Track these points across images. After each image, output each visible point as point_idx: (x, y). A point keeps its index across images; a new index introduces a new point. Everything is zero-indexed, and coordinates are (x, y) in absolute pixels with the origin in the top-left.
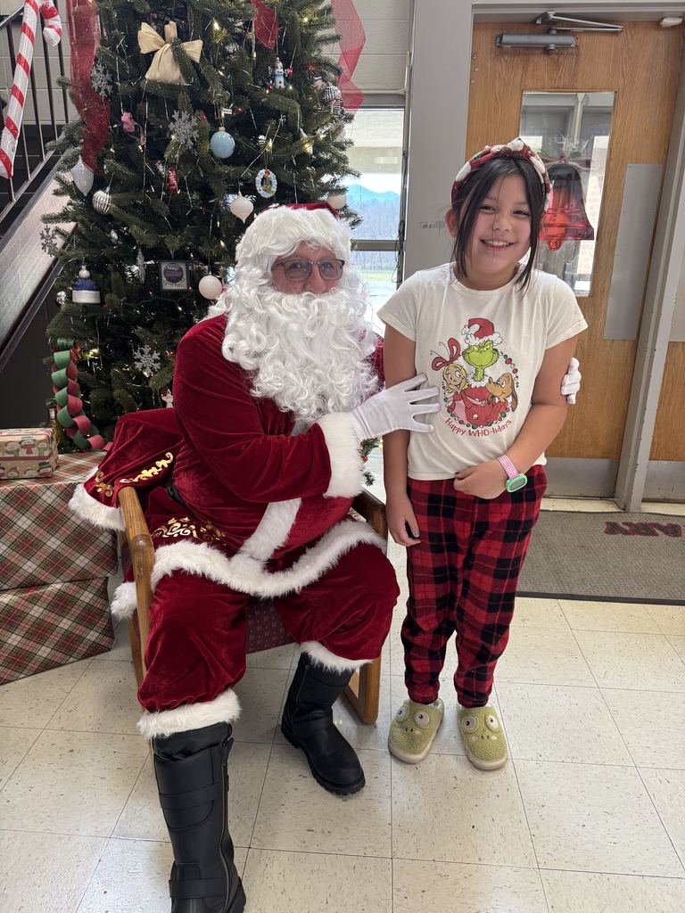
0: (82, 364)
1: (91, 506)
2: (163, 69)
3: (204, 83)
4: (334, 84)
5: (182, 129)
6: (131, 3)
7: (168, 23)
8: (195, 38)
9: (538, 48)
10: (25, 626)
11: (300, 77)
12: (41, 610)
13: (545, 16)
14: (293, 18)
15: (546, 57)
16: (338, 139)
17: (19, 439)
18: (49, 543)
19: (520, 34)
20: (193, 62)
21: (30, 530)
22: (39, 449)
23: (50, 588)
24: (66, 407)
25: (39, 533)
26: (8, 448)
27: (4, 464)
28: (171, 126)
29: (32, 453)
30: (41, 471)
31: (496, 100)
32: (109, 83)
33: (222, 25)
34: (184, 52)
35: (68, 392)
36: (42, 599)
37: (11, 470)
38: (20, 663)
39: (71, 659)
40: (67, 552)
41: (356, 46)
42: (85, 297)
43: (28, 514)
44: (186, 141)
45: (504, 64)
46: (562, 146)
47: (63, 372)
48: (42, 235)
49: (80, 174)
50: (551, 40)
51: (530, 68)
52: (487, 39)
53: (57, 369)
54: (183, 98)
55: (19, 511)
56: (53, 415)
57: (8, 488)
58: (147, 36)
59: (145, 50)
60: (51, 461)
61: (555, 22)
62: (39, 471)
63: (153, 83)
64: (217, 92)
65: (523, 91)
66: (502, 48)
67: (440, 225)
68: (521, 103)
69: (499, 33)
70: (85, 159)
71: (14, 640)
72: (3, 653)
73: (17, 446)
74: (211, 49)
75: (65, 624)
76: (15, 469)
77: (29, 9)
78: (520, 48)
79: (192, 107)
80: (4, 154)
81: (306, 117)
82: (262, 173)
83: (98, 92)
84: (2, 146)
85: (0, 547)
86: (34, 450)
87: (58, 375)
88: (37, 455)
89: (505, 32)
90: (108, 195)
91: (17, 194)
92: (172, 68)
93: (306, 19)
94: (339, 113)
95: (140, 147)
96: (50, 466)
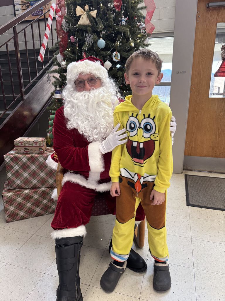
1: (52, 162)
2: (84, 21)
3: (97, 24)
4: (144, 23)
5: (89, 39)
6: (75, 1)
7: (85, 5)
8: (95, 10)
9: (223, 6)
10: (32, 201)
11: (131, 20)
12: (37, 196)
14: (128, 1)
16: (145, 43)
17: (33, 140)
18: (41, 174)
19: (216, 2)
20: (94, 18)
21: (35, 170)
22: (39, 144)
23: (40, 189)
24: (51, 132)
25: (38, 171)
26: (30, 143)
27: (29, 148)
28: (86, 39)
29: (37, 145)
30: (40, 151)
31: (207, 27)
32: (68, 27)
33: (103, 5)
34: (90, 14)
36: (38, 192)
37: (30, 150)
38: (30, 213)
39: (47, 214)
40: (47, 178)
42: (57, 96)
43: (35, 164)
44: (90, 43)
45: (210, 14)
47: (52, 121)
48: (47, 77)
49: (59, 57)
51: (220, 14)
52: (203, 6)
53: (51, 120)
54: (89, 29)
55: (32, 163)
56: (48, 134)
57: (29, 156)
58: (79, 10)
59: (78, 15)
60: (43, 148)
62: (39, 151)
63: (80, 25)
64: (101, 26)
65: (217, 23)
66: (209, 8)
67: (184, 72)
68: (216, 28)
69: (208, 3)
70: (61, 53)
71: (29, 205)
72: (25, 209)
73: (33, 142)
74: (100, 13)
75: (45, 201)
76: (32, 150)
77: (51, 10)
78: (216, 7)
79: (92, 32)
80: (41, 54)
81: (133, 34)
82: (115, 53)
83: (64, 30)
84: (40, 52)
85: (26, 175)
86: (38, 144)
87: (51, 122)
88: (39, 146)
89: (210, 2)
90: (65, 63)
91: (45, 67)
92: (86, 20)
93: (134, 1)
94: (144, 32)
95: (77, 47)
96: (43, 150)
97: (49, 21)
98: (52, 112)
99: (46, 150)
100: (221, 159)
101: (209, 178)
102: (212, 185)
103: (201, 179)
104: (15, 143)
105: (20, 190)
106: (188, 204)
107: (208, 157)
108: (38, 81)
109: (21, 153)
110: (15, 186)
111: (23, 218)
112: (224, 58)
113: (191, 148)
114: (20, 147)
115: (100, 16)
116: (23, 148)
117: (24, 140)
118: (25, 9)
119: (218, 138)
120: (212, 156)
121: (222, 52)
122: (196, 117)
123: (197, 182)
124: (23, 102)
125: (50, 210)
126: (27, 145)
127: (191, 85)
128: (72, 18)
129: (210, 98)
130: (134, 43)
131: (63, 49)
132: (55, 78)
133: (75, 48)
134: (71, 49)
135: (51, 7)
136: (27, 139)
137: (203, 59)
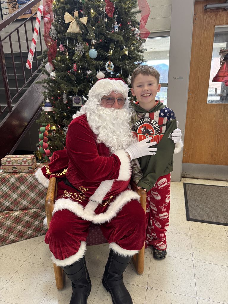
0: (50, 131)
2: (73, 28)
3: (88, 32)
4: (138, 28)
5: (79, 49)
7: (75, 11)
8: (85, 16)
9: (221, 9)
10: (23, 223)
11: (124, 26)
12: (28, 218)
14: (121, 6)
15: (225, 12)
16: (140, 49)
17: (22, 159)
18: (31, 195)
19: (214, 4)
20: (84, 25)
21: (24, 190)
23: (31, 211)
24: (42, 147)
25: (28, 191)
26: (18, 162)
27: (17, 167)
28: (76, 48)
30: (29, 170)
31: (204, 29)
32: (56, 35)
33: (95, 10)
34: (80, 21)
35: (43, 141)
36: (28, 214)
37: (19, 169)
38: (21, 236)
39: (39, 235)
40: (37, 198)
41: (146, 14)
42: (48, 109)
43: (24, 185)
44: (80, 53)
45: (207, 16)
47: (42, 134)
49: (48, 67)
50: (227, 5)
51: (218, 17)
52: (201, 7)
53: (41, 133)
54: (79, 38)
55: (21, 184)
56: (38, 149)
57: (17, 176)
58: (68, 17)
59: (67, 22)
63: (70, 33)
64: (92, 35)
65: (215, 26)
66: (207, 10)
67: (181, 78)
68: (214, 31)
69: (205, 5)
70: (49, 61)
71: (19, 227)
72: (15, 232)
73: (21, 161)
74: (90, 19)
75: (37, 223)
76: (21, 169)
77: (39, 13)
78: (214, 9)
79: (82, 40)
80: (29, 61)
81: (127, 41)
82: (108, 63)
83: (52, 38)
84: (28, 59)
85: (15, 196)
86: (27, 163)
87: (41, 135)
88: (28, 165)
89: (208, 4)
90: (55, 74)
91: (34, 74)
92: (76, 27)
93: (127, 6)
94: (138, 39)
95: (67, 56)
96: (32, 168)
97: (37, 25)
98: (43, 124)
99: (36, 168)
100: (221, 166)
101: (209, 186)
102: (211, 195)
103: (200, 188)
104: (2, 162)
105: (9, 212)
106: (189, 219)
107: (207, 164)
108: (27, 89)
109: (8, 173)
110: (3, 208)
111: (13, 241)
112: (222, 62)
113: (190, 155)
114: (8, 167)
115: (91, 23)
116: (11, 167)
117: (12, 159)
118: (12, 7)
119: (217, 144)
120: (212, 164)
121: (220, 56)
122: (194, 124)
123: (197, 192)
124: (10, 114)
125: (43, 232)
126: (15, 164)
127: (189, 91)
128: (61, 24)
129: (209, 104)
130: (128, 51)
131: (52, 58)
132: (45, 87)
133: (65, 57)
134: (61, 57)
135: (38, 10)
136: (15, 157)
137: (201, 64)
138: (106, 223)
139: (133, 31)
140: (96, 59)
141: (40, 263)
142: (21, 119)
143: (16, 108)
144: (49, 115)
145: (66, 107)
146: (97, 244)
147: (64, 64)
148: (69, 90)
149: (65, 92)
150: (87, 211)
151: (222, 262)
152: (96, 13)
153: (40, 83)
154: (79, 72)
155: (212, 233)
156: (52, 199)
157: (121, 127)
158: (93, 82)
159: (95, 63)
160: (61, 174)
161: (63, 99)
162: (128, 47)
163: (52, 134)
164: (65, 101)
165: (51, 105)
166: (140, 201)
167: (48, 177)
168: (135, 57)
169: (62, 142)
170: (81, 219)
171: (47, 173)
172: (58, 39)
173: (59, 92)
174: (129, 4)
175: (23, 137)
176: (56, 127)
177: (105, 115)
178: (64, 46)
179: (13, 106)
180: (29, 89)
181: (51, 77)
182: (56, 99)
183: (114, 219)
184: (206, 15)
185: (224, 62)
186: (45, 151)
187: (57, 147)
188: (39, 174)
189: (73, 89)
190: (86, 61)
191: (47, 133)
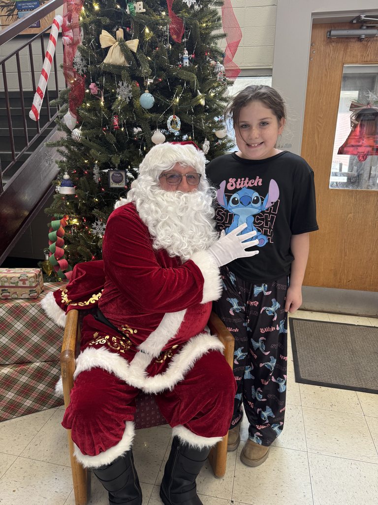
0: (68, 227)
2: (115, 57)
3: (139, 65)
4: (222, 63)
5: (123, 92)
7: (118, 29)
8: (135, 38)
9: (354, 37)
10: (17, 387)
11: (199, 57)
12: (27, 378)
13: (359, 17)
14: (195, 24)
15: (359, 43)
17: (18, 275)
18: (33, 339)
19: (342, 30)
20: (133, 52)
21: (21, 330)
22: (30, 282)
23: (32, 365)
24: (53, 254)
25: (27, 332)
26: (12, 281)
27: (9, 290)
28: (118, 90)
29: (25, 284)
30: (31, 295)
31: (326, 70)
32: (85, 66)
33: (151, 29)
34: (126, 46)
35: (56, 245)
36: (27, 372)
37: (13, 294)
38: (13, 409)
39: (45, 408)
40: (44, 344)
41: (236, 40)
42: (66, 191)
43: (21, 321)
44: (125, 98)
45: (332, 49)
46: (368, 97)
47: (55, 233)
49: (69, 119)
50: (363, 32)
51: (349, 50)
52: (321, 33)
53: (53, 230)
54: (125, 74)
55: (16, 319)
56: (47, 257)
57: (10, 305)
58: (105, 38)
59: (103, 46)
60: (38, 288)
61: (365, 22)
62: (29, 295)
63: (109, 65)
64: (145, 70)
65: (343, 64)
66: (331, 38)
67: (289, 146)
68: (342, 72)
69: (329, 30)
70: (71, 110)
71: (10, 395)
72: (3, 403)
73: (17, 280)
74: (144, 44)
75: (41, 387)
76: (16, 293)
77: (54, 27)
78: (342, 38)
79: (129, 78)
80: (34, 107)
81: (202, 83)
82: (171, 117)
83: (78, 71)
84: (33, 103)
85: (4, 340)
86: (27, 282)
87: (52, 234)
88: (29, 285)
89: (333, 29)
90: (80, 131)
91: (43, 129)
92: (120, 56)
93: (204, 25)
94: (222, 80)
95: (102, 103)
96: (36, 292)
97: (50, 48)
98: (55, 215)
99: (43, 291)
100: (349, 290)
101: (330, 324)
102: (334, 338)
103: (316, 327)
106: (299, 380)
107: (327, 287)
108: (30, 154)
112: (354, 123)
115: (145, 49)
117: (1, 275)
118: (7, 14)
119: (343, 256)
120: (335, 287)
121: (351, 113)
123: (311, 334)
125: (51, 402)
126: (7, 284)
128: (93, 49)
129: (332, 189)
130: (206, 100)
131: (76, 104)
132: (62, 153)
133: (99, 105)
134: (90, 104)
135: (54, 23)
136: (6, 272)
137: (320, 124)
138: (166, 391)
139: (214, 67)
140: (151, 111)
141: (46, 458)
142: (18, 206)
143: (11, 187)
144: (68, 200)
145: (98, 188)
146: (148, 427)
147: (96, 115)
148: (104, 160)
149: (96, 162)
150: (134, 371)
151: (354, 455)
152: (154, 34)
153: (54, 145)
154: (122, 129)
155: (336, 404)
156: (72, 349)
157: (193, 223)
158: (145, 148)
159: (149, 116)
160: (87, 303)
161: (94, 174)
162: (205, 93)
163: (71, 233)
164: (97, 178)
165: (72, 183)
166: (224, 352)
167: (64, 307)
168: (216, 109)
169: (89, 247)
170: (123, 383)
171: (63, 301)
172: (87, 73)
173: (86, 161)
174: (207, 22)
175: (21, 236)
176: (78, 221)
177: (165, 203)
178: (97, 85)
179: (5, 184)
180: (33, 154)
181: (73, 137)
182: (81, 174)
183: (179, 384)
184: (330, 47)
185: (357, 123)
186: (59, 262)
187: (81, 256)
188: (48, 302)
189: (110, 159)
190: (134, 112)
191: (63, 230)
